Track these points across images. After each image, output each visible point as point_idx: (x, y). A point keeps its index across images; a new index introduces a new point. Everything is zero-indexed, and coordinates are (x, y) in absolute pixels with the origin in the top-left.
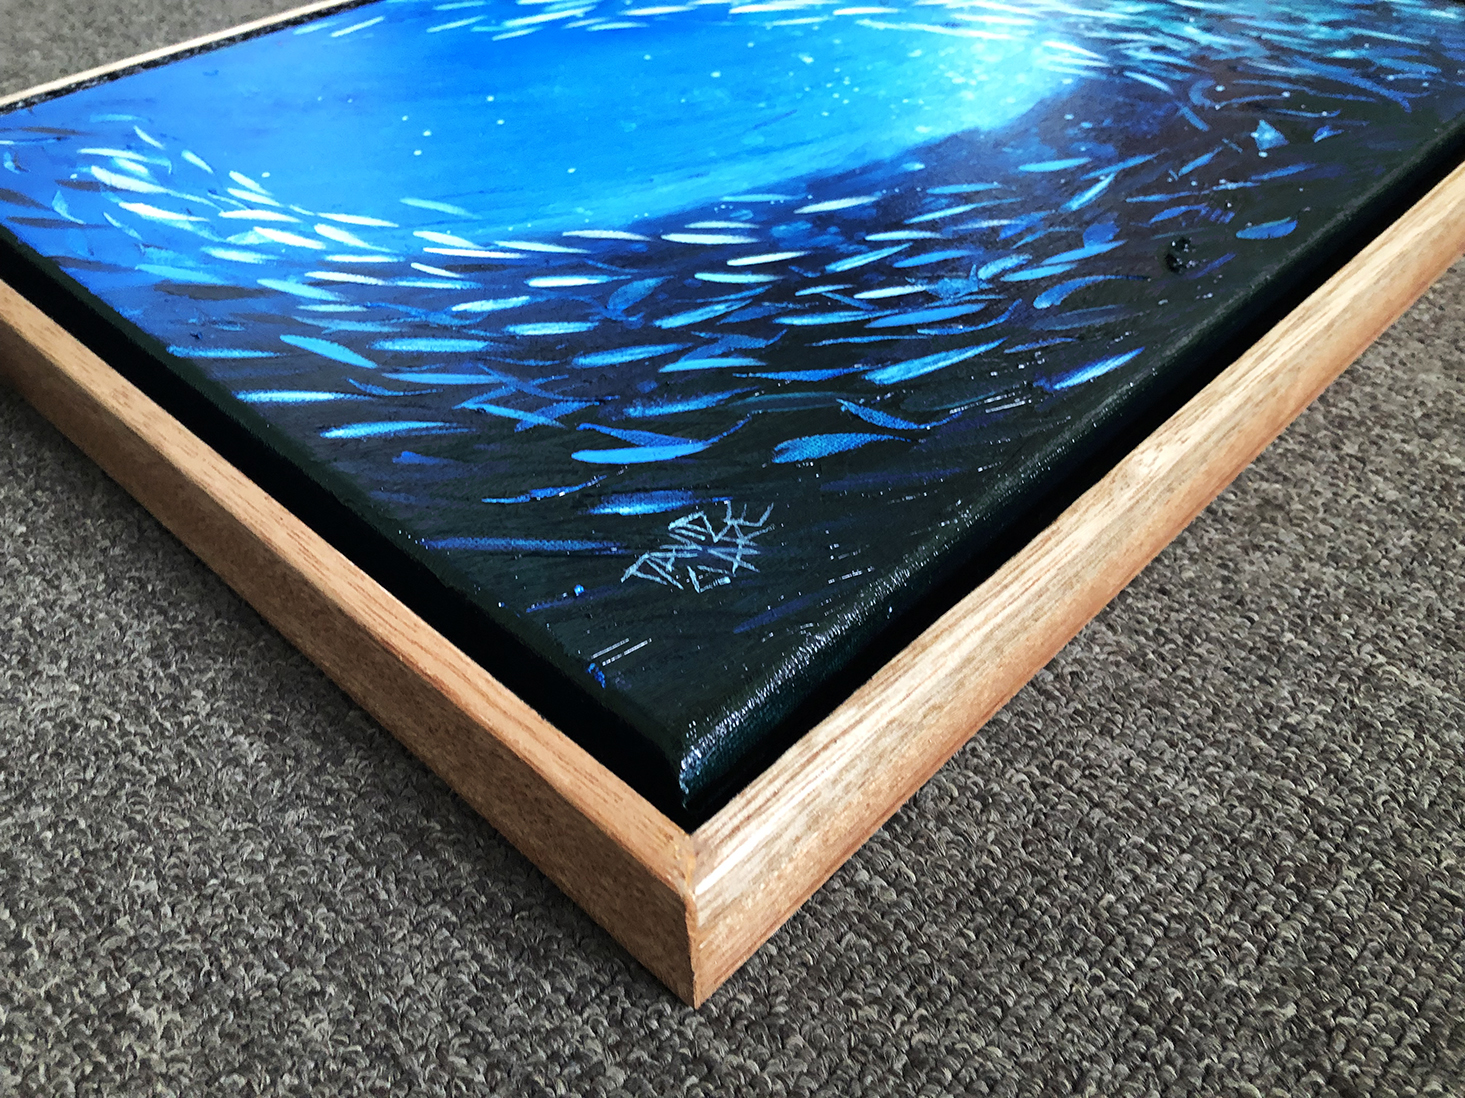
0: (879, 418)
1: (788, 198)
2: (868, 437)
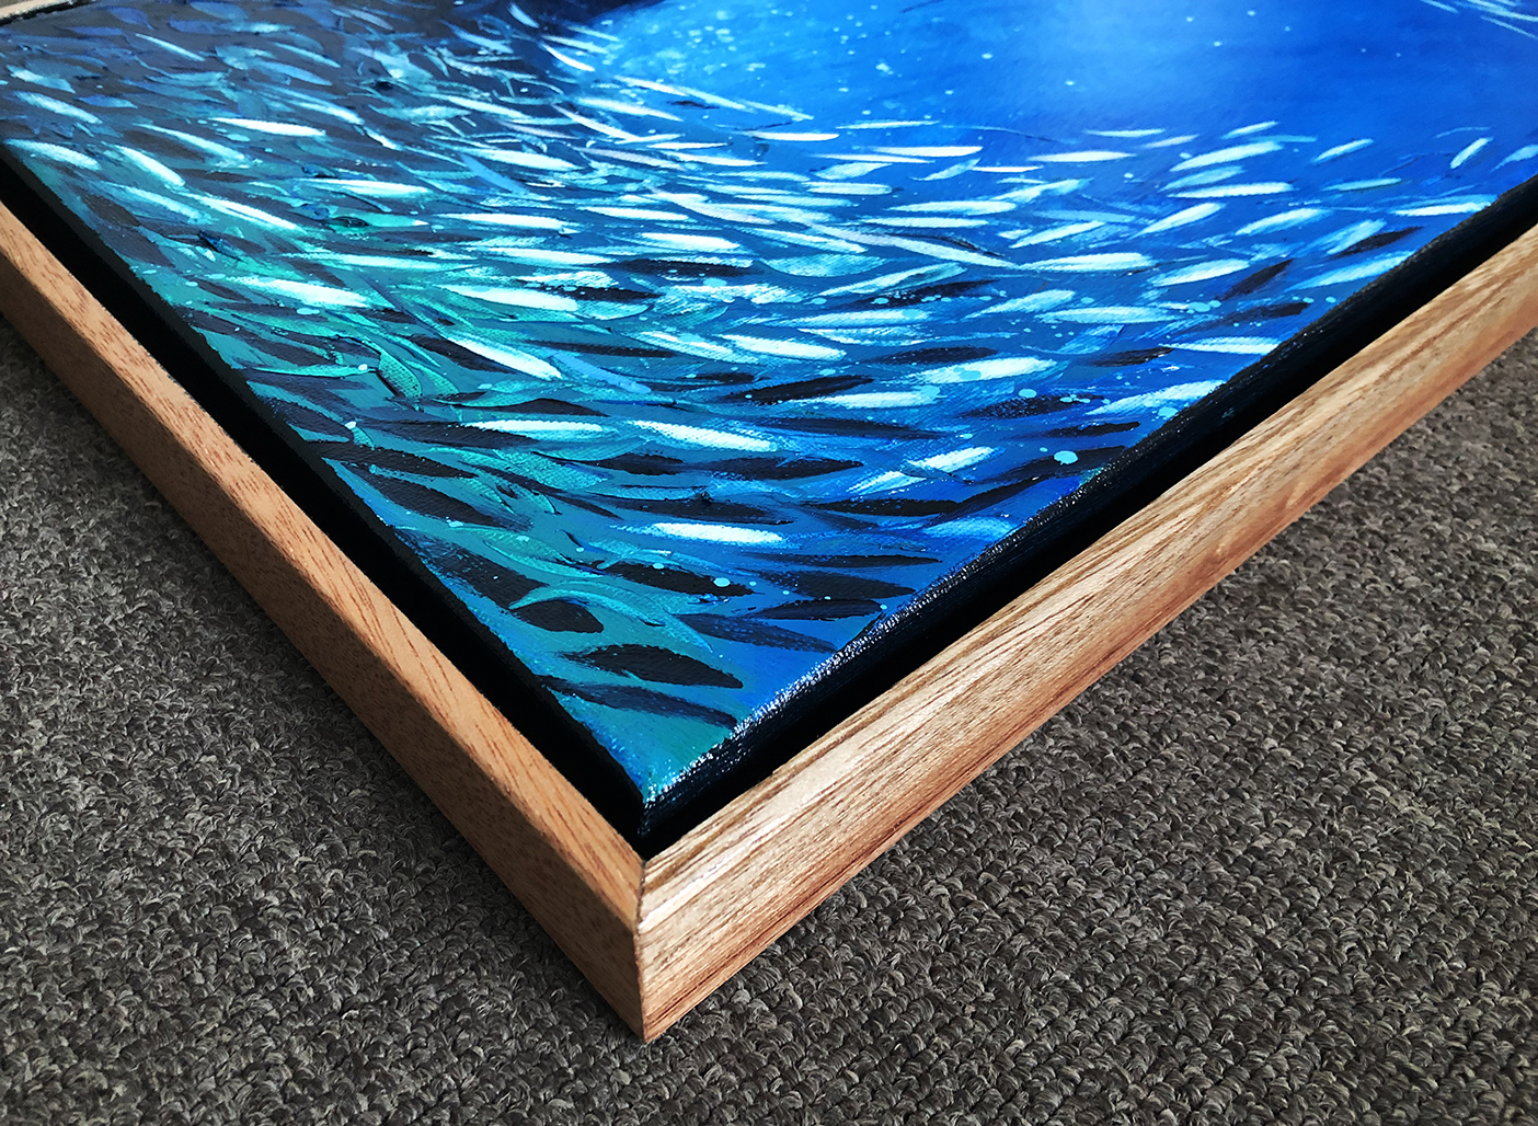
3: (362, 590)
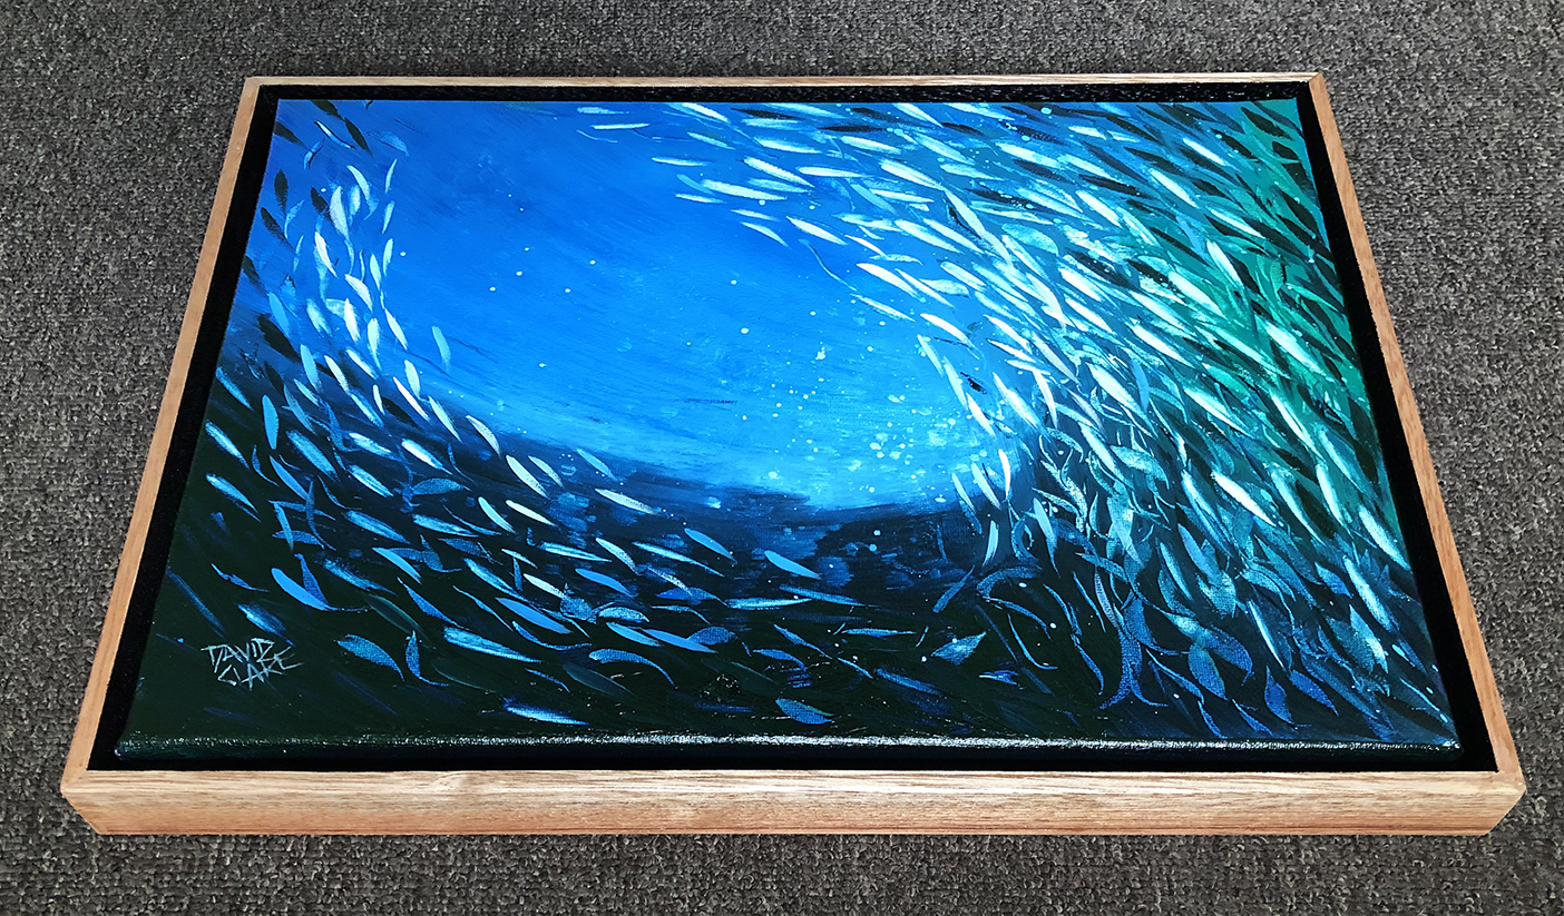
0: (412, 658)
1: (611, 475)
2: (391, 662)
3: (1344, 193)
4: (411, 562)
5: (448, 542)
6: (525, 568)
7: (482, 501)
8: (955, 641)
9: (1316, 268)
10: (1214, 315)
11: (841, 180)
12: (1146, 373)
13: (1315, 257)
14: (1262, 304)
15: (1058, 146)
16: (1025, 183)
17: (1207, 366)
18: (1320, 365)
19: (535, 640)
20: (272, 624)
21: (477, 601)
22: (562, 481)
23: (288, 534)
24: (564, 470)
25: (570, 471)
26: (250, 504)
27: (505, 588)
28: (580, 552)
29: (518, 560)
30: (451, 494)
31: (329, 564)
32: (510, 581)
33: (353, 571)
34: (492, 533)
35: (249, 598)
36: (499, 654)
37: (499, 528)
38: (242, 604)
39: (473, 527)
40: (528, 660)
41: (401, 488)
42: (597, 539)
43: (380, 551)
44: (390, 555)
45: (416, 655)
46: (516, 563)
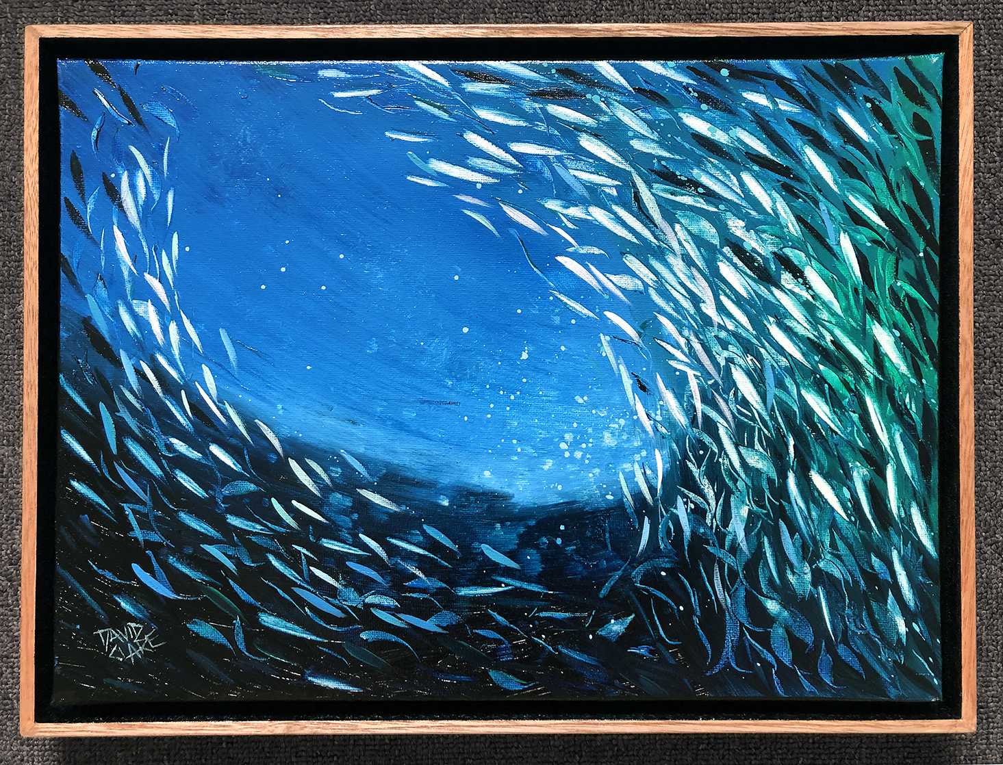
2: (225, 641)
3: (963, 176)
4: (229, 557)
5: (254, 539)
6: (310, 562)
7: (274, 501)
8: (613, 621)
9: (923, 262)
10: (833, 314)
11: (544, 158)
12: (774, 373)
13: (925, 251)
14: (874, 302)
15: (730, 116)
16: (699, 163)
17: (821, 367)
18: (908, 367)
19: (322, 623)
20: (139, 610)
21: (278, 590)
22: (331, 481)
23: (138, 533)
24: (332, 471)
25: (337, 473)
26: (106, 506)
27: (297, 579)
28: (347, 546)
29: (303, 553)
30: (250, 494)
31: (171, 560)
32: (300, 572)
33: (188, 565)
34: (283, 530)
35: (118, 589)
36: (298, 634)
37: (288, 526)
38: (116, 594)
39: (270, 525)
40: (318, 639)
41: (214, 490)
42: (361, 535)
43: (205, 547)
44: (212, 550)
45: (241, 635)
46: (303, 557)
